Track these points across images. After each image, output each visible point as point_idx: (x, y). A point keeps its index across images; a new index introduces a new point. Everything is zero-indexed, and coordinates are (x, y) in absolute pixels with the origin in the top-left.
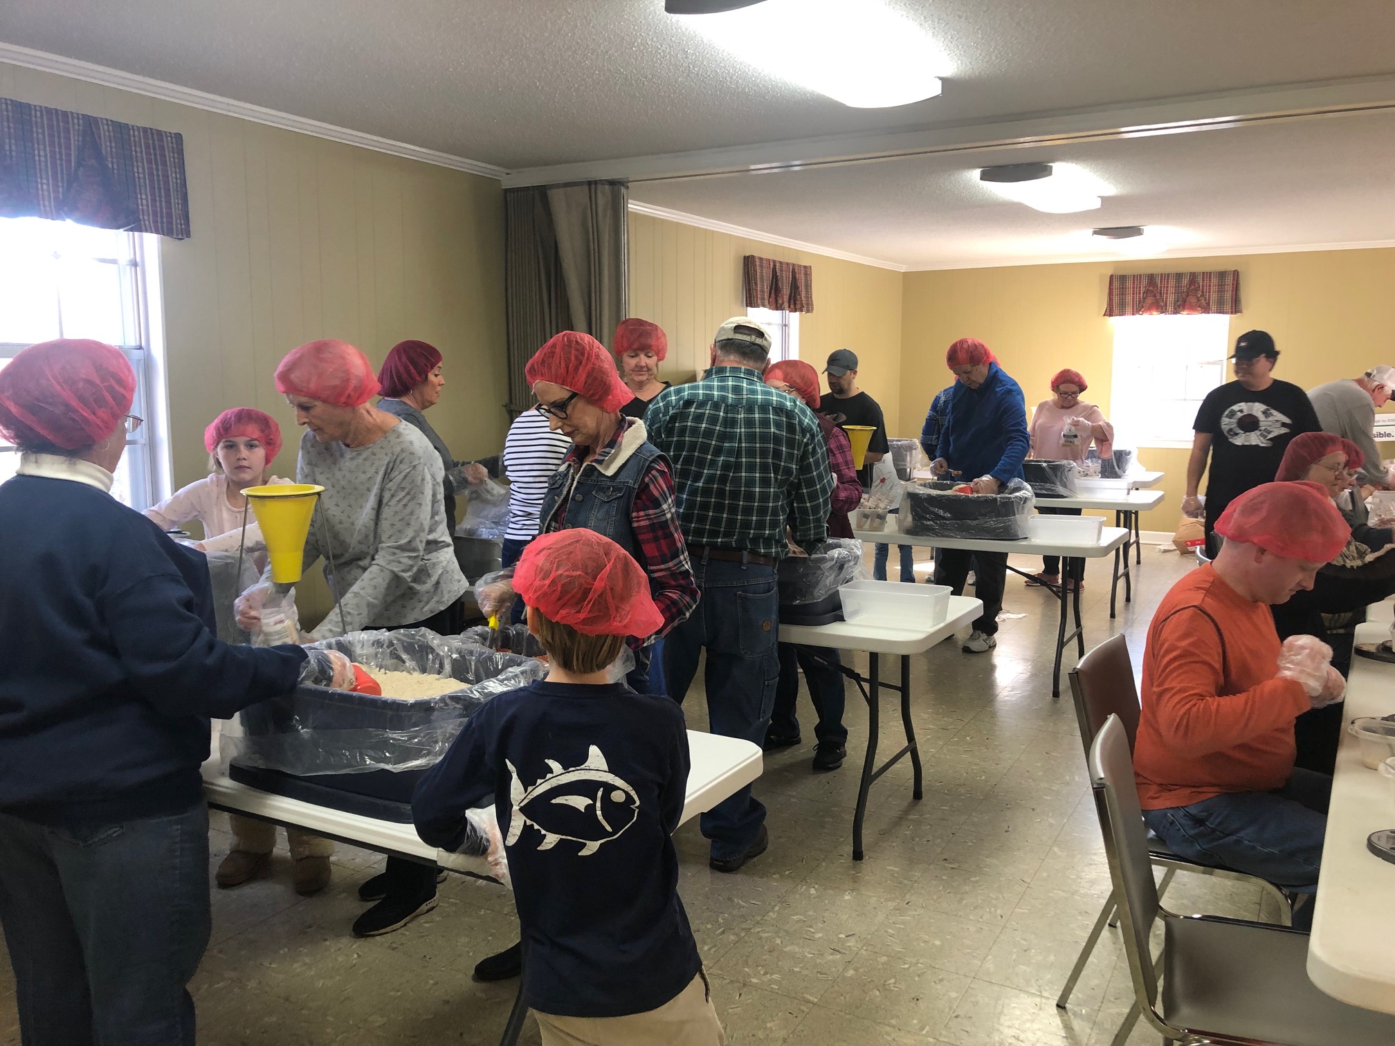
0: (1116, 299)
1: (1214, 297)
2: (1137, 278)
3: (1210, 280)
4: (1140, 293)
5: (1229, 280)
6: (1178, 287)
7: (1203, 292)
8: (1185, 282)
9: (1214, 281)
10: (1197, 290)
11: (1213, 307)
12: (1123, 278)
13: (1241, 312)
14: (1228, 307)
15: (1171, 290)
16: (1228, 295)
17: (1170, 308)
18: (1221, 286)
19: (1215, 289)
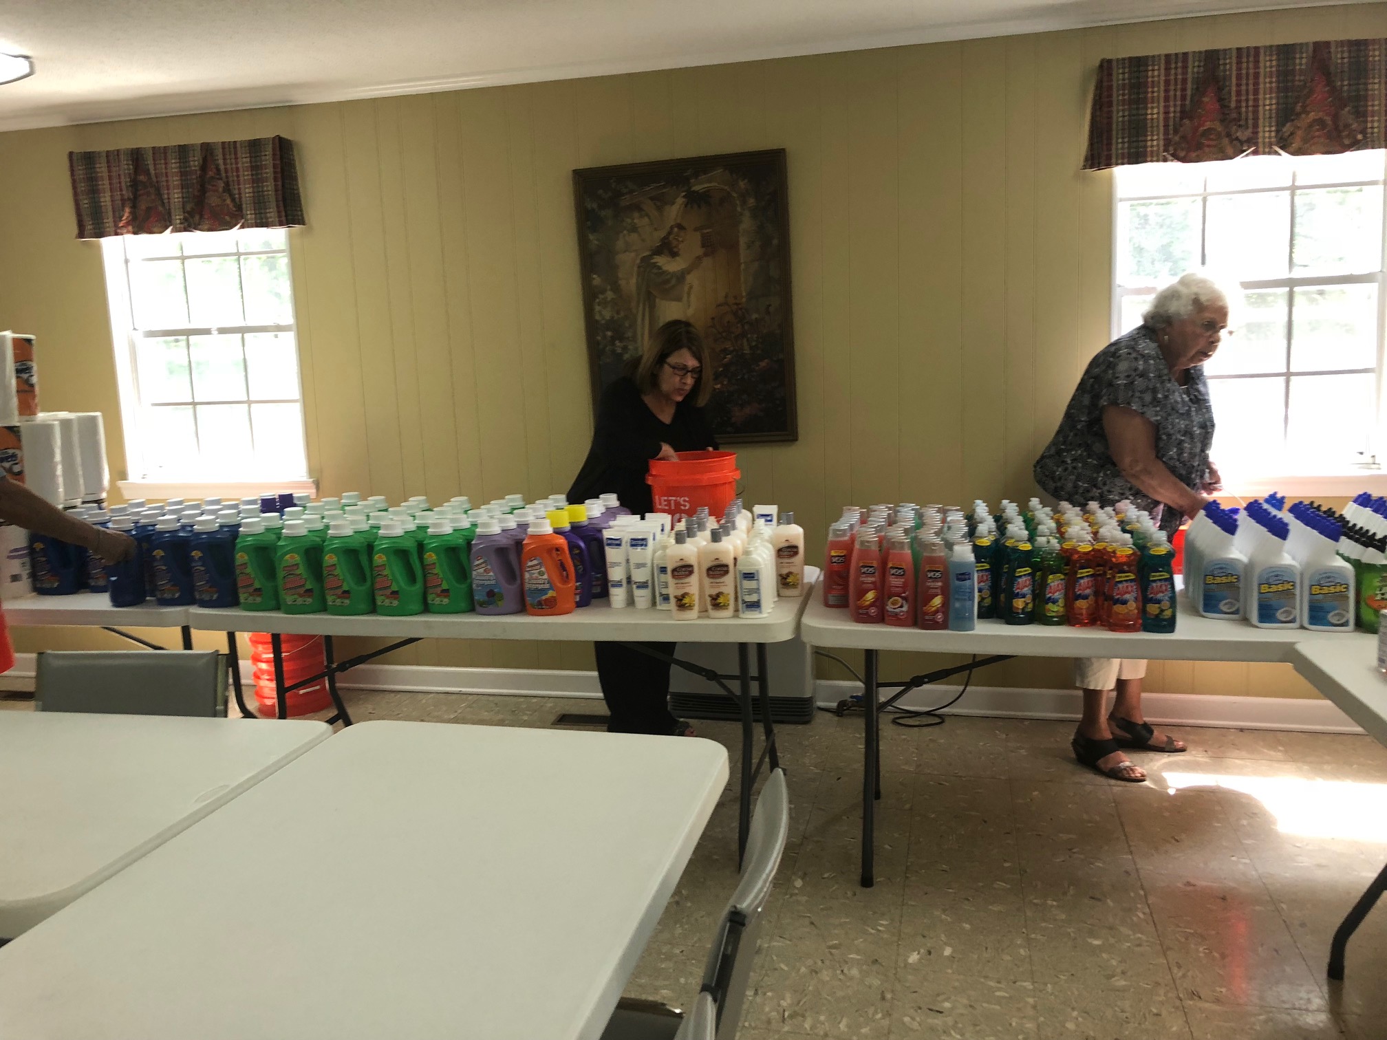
1: (247, 191)
2: (112, 157)
3: (236, 160)
5: (268, 159)
6: (183, 174)
7: (227, 184)
8: (195, 162)
9: (244, 161)
10: (217, 179)
11: (250, 215)
12: (89, 158)
13: (301, 221)
14: (272, 214)
15: (175, 181)
16: (269, 187)
17: (177, 217)
18: (256, 168)
19: (246, 175)
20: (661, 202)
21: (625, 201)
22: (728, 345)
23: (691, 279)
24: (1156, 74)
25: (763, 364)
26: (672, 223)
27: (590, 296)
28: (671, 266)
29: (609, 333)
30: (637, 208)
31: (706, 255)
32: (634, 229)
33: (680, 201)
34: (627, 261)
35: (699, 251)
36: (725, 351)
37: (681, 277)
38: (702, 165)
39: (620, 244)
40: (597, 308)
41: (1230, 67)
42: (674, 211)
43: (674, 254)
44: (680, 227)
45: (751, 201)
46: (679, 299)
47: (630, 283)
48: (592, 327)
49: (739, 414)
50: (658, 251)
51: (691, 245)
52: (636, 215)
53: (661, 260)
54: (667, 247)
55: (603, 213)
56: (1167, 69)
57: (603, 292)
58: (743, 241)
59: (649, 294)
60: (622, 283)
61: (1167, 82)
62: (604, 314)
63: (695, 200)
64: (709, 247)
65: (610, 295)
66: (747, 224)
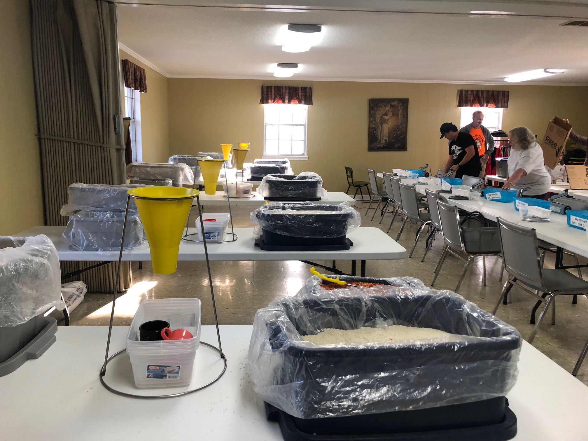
0: (265, 96)
1: (303, 97)
2: (273, 88)
3: (301, 90)
4: (274, 94)
5: (308, 91)
6: (289, 93)
7: (299, 95)
8: (292, 91)
9: (303, 91)
10: (296, 94)
11: (303, 101)
12: (267, 87)
13: (313, 104)
14: (308, 102)
15: (287, 93)
16: (308, 97)
17: (287, 101)
18: (305, 93)
19: (303, 94)
20: (385, 106)
21: (379, 105)
22: (395, 133)
23: (389, 120)
24: (470, 93)
25: (401, 136)
26: (387, 110)
27: (370, 122)
28: (386, 117)
29: (373, 129)
30: (381, 107)
31: (393, 116)
32: (380, 110)
33: (389, 106)
34: (378, 116)
35: (392, 115)
36: (395, 134)
37: (388, 120)
38: (394, 100)
39: (377, 113)
40: (371, 124)
41: (480, 93)
42: (388, 108)
43: (387, 115)
44: (389, 111)
45: (402, 107)
46: (387, 124)
47: (378, 120)
48: (370, 128)
49: (396, 146)
50: (384, 115)
51: (390, 114)
52: (380, 108)
53: (384, 116)
54: (386, 114)
55: (374, 107)
56: (471, 92)
57: (373, 122)
58: (400, 114)
59: (381, 122)
60: (377, 120)
61: (471, 95)
62: (372, 126)
63: (392, 106)
64: (393, 115)
65: (374, 122)
66: (401, 111)
